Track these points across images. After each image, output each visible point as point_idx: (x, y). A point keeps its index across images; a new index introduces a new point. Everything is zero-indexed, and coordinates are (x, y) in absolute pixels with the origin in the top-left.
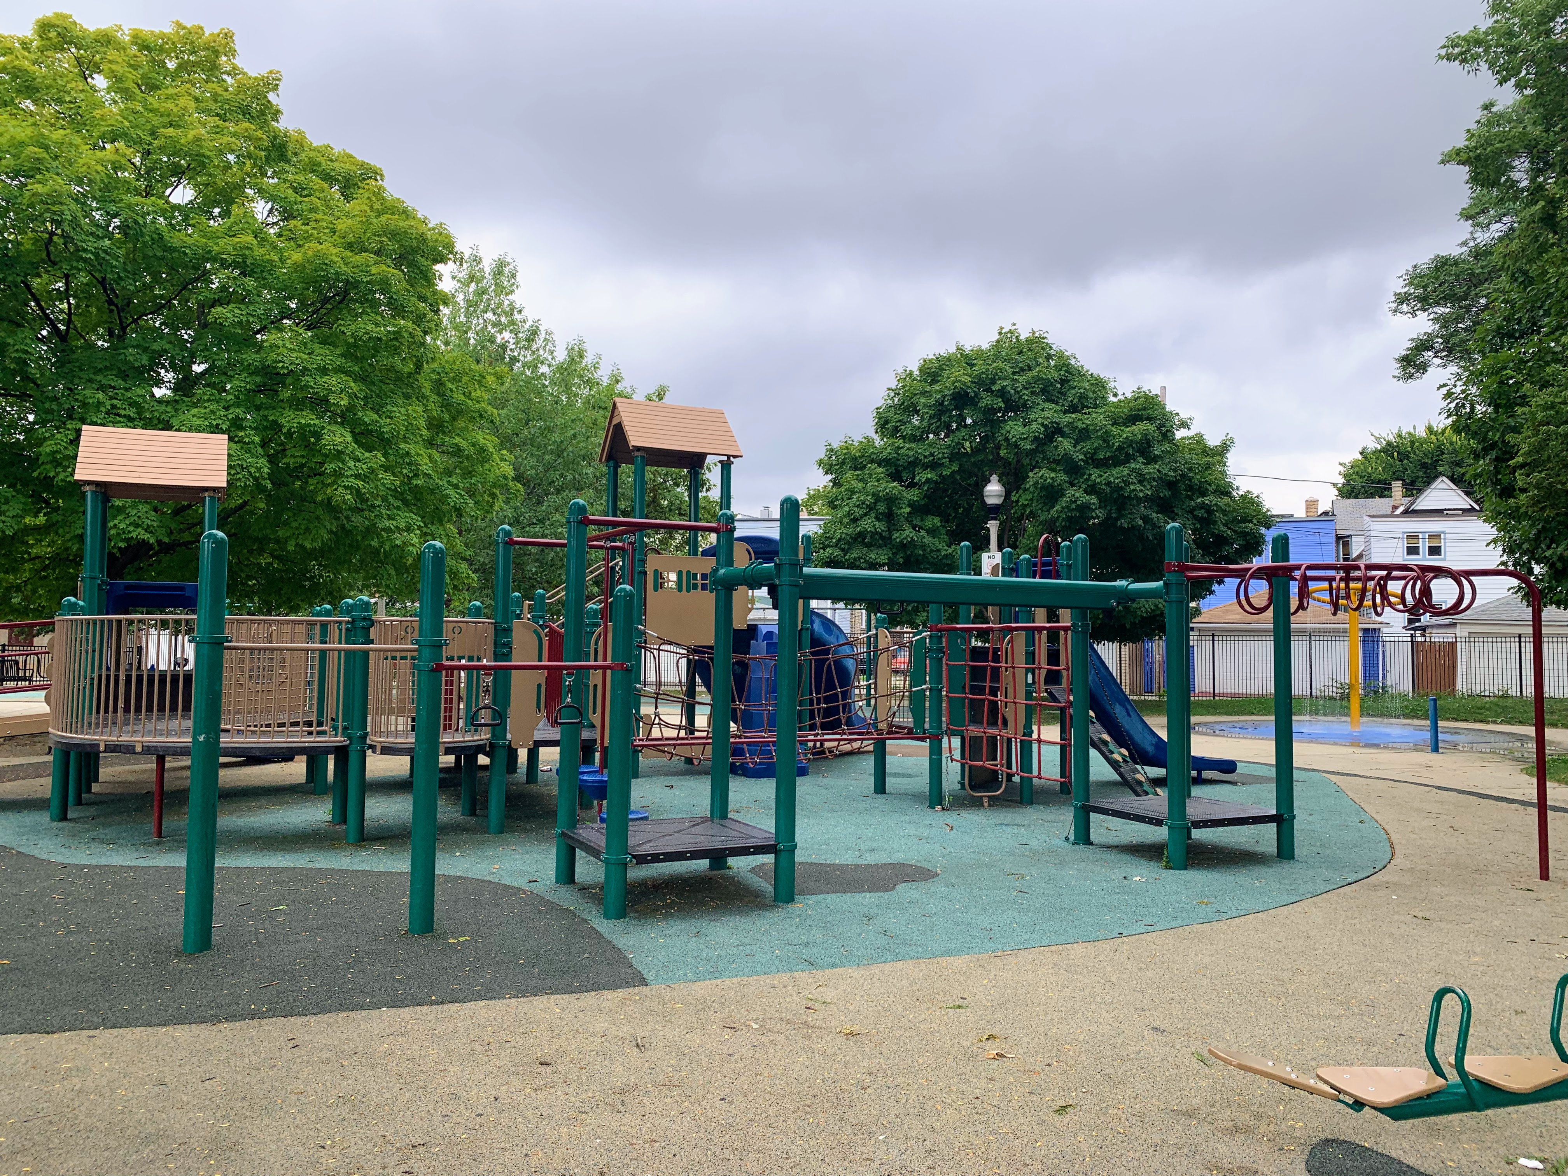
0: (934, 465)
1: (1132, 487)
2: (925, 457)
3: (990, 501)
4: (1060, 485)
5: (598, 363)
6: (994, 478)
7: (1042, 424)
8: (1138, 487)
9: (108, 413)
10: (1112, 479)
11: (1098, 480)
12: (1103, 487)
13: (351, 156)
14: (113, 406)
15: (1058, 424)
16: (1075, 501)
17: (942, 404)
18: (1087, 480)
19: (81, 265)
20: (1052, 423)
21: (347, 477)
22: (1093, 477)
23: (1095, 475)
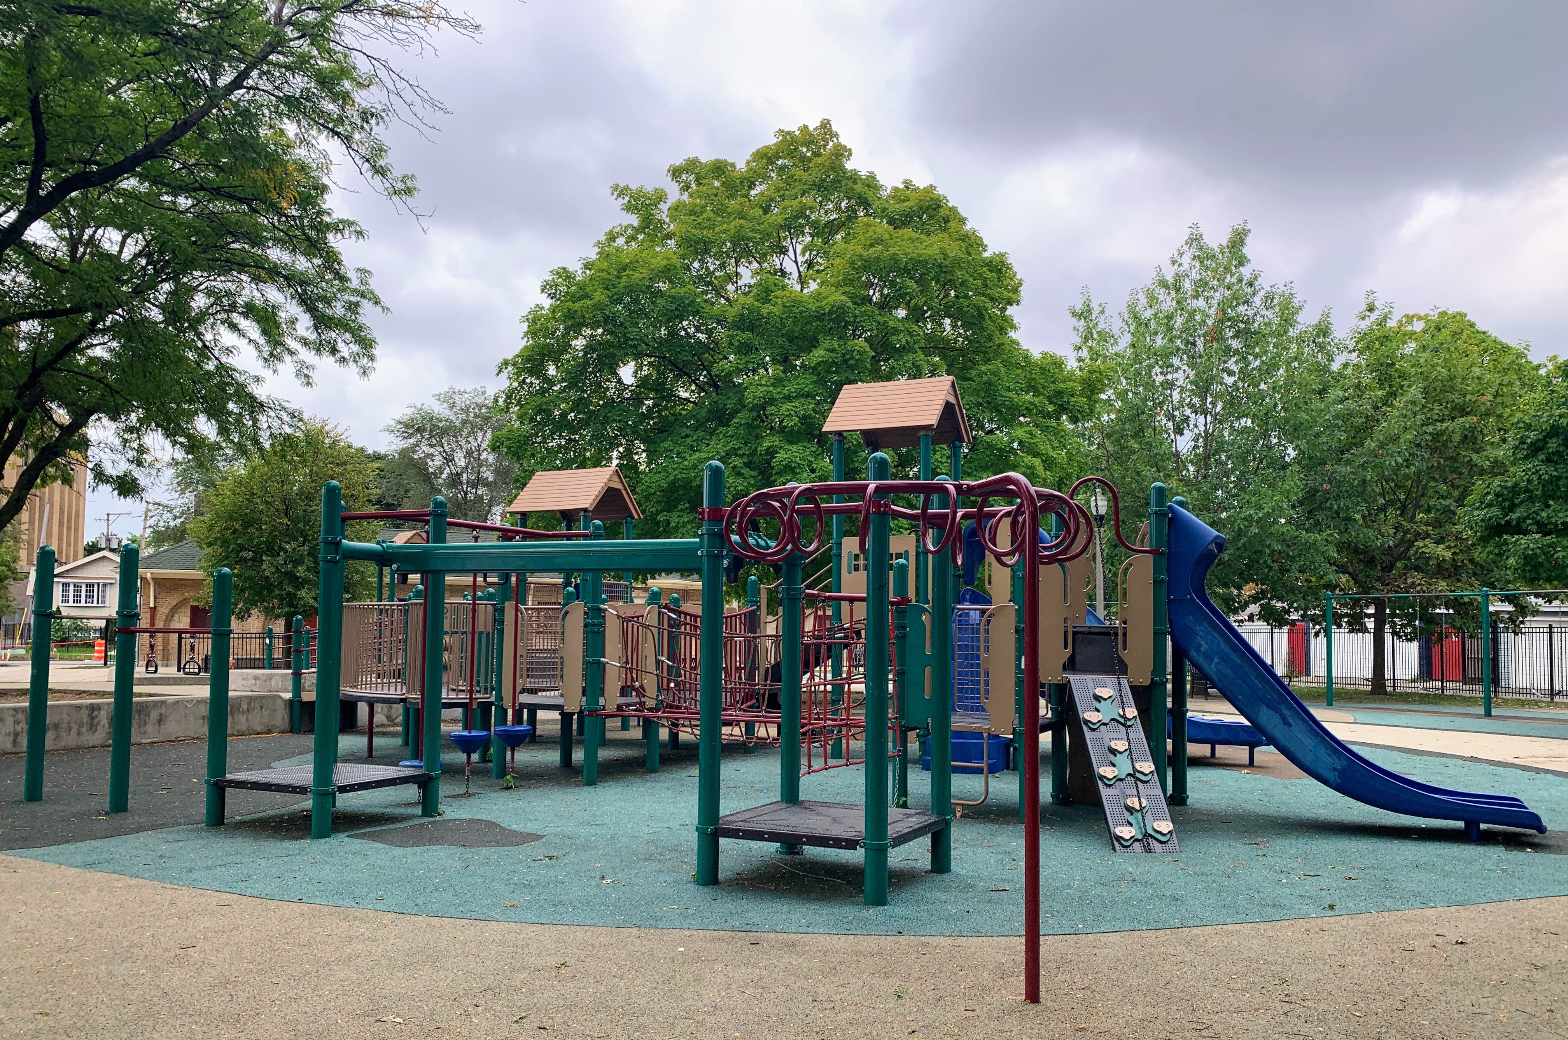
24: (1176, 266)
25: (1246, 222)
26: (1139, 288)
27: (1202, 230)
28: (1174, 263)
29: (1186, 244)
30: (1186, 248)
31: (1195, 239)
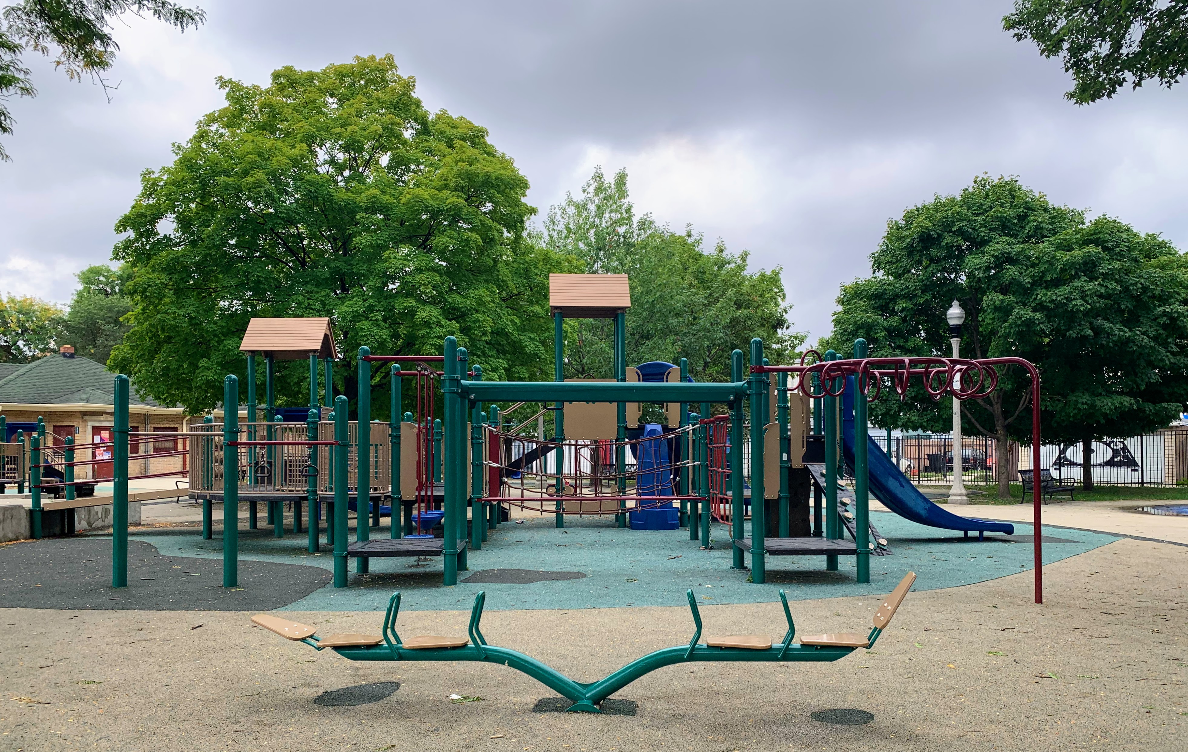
0: (909, 297)
1: (1074, 302)
2: (902, 290)
3: (952, 322)
4: (1008, 305)
5: (701, 239)
6: (955, 303)
7: (993, 256)
8: (1079, 302)
9: (306, 308)
10: (1054, 298)
11: (1044, 299)
12: (1048, 304)
13: (471, 123)
14: (309, 304)
15: (1009, 253)
16: (1021, 318)
17: (912, 246)
18: (1035, 299)
19: (279, 221)
20: (1003, 254)
21: (433, 338)
22: (1039, 297)
23: (1042, 295)
24: (586, 194)
25: (624, 168)
26: (556, 205)
27: (603, 171)
28: (584, 191)
29: (592, 179)
30: (592, 182)
31: (598, 177)
